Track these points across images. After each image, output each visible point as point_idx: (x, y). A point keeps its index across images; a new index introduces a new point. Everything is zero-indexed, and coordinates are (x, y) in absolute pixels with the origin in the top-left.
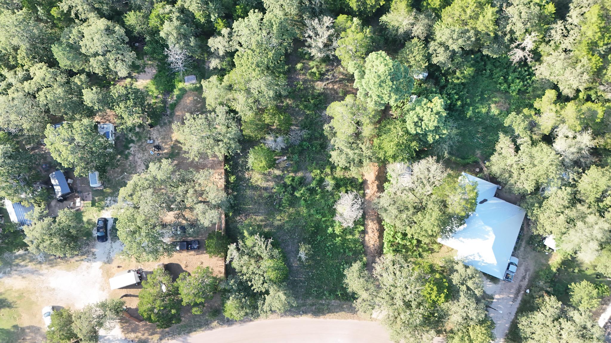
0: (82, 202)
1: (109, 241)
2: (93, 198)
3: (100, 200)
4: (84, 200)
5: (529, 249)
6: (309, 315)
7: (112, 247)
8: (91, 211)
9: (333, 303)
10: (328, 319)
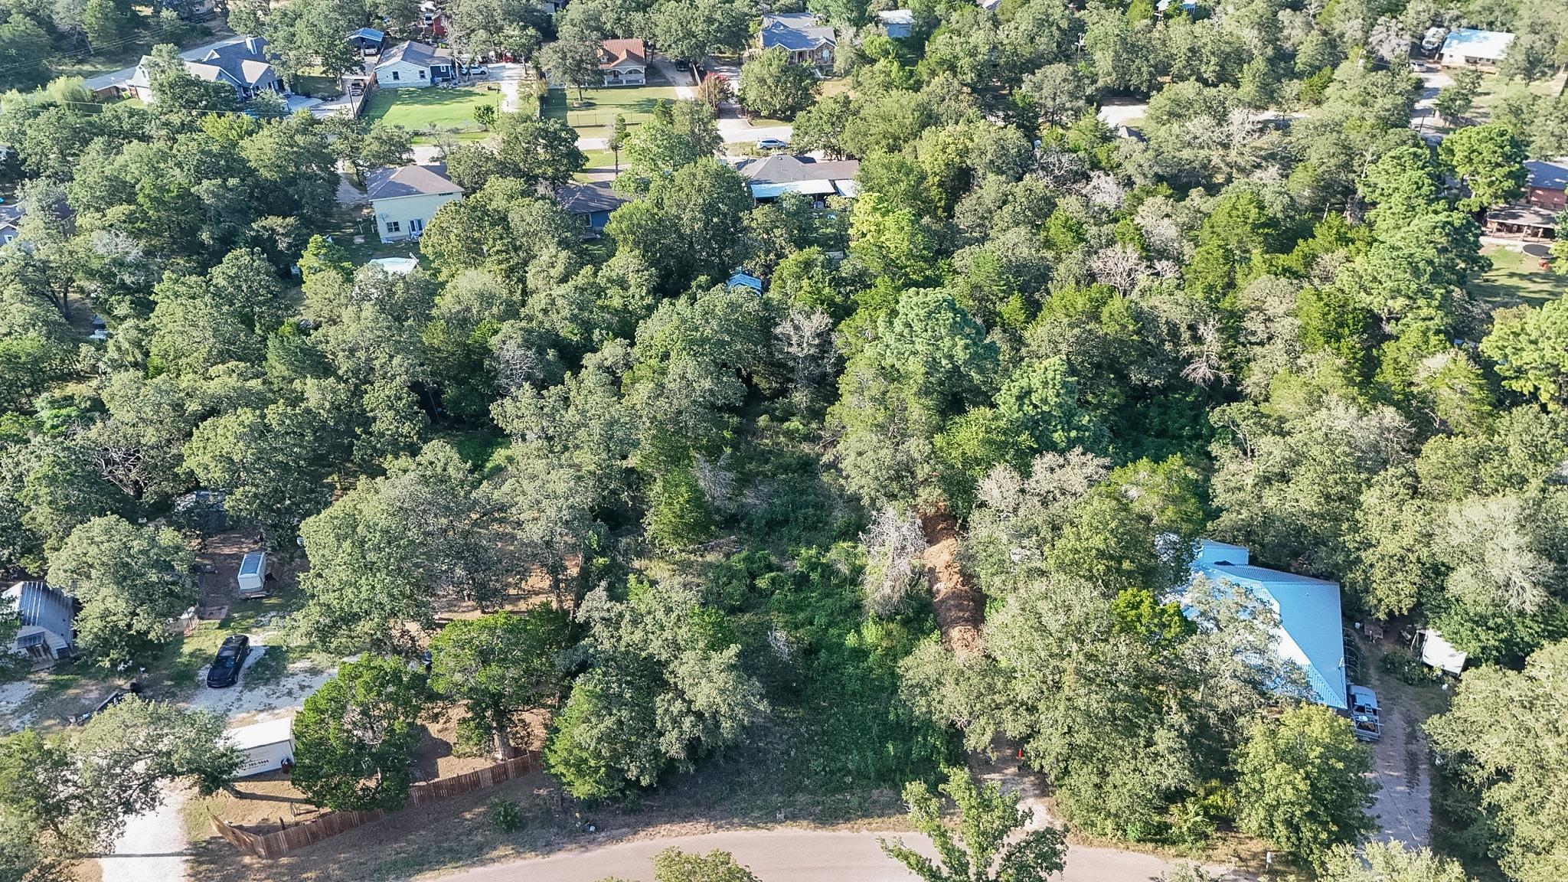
0: (196, 621)
1: (238, 687)
2: (228, 615)
3: (243, 618)
4: (201, 618)
5: (1392, 682)
6: (805, 823)
7: (240, 699)
8: (212, 636)
9: (875, 797)
10: (864, 832)
